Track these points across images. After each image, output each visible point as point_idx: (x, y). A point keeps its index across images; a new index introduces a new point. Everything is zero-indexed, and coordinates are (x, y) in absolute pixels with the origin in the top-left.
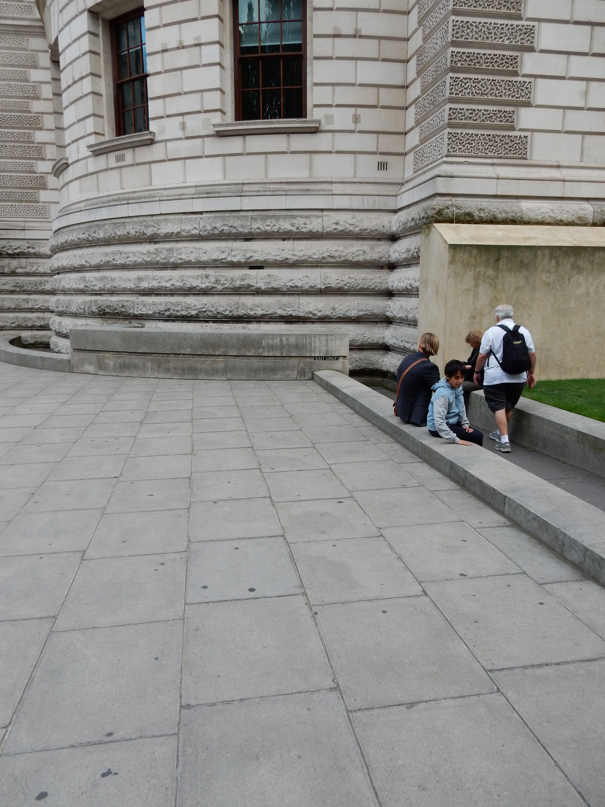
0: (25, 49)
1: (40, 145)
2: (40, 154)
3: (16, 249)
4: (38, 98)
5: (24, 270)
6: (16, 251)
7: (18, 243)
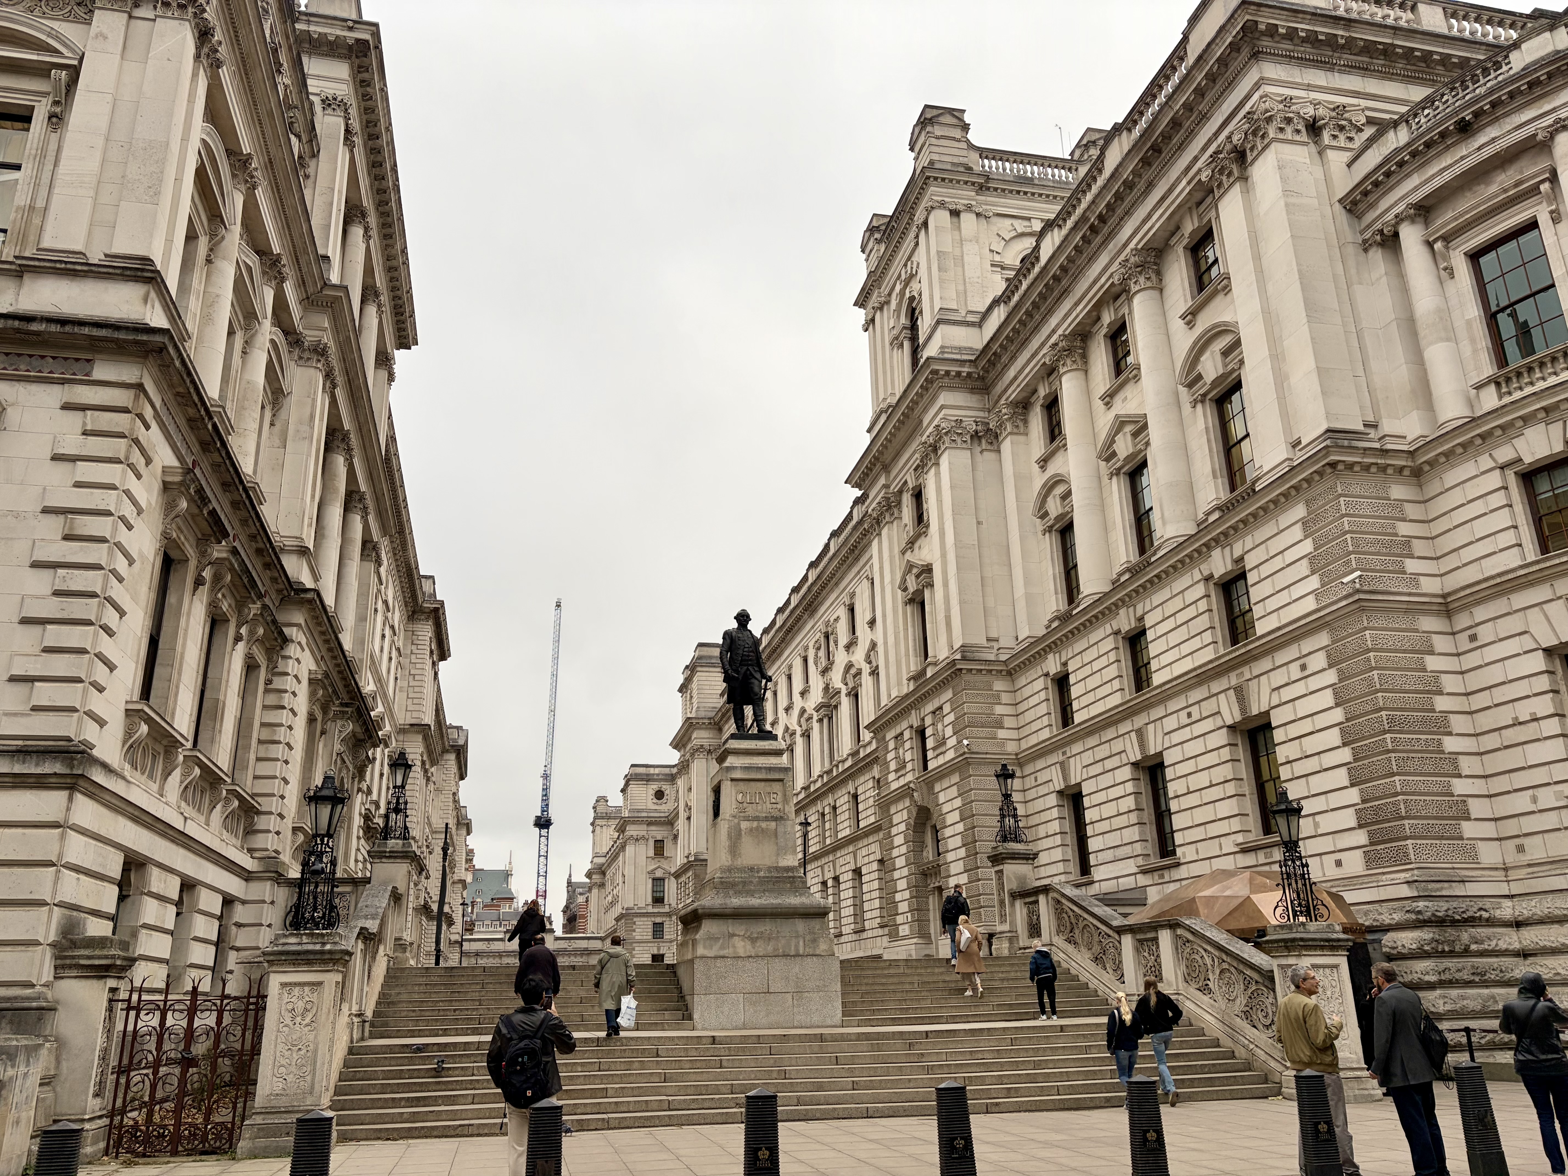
0: (1417, 631)
1: (1454, 756)
2: (1457, 767)
3: (1463, 912)
4: (1440, 693)
5: (1481, 947)
6: (1465, 916)
7: (1463, 905)
